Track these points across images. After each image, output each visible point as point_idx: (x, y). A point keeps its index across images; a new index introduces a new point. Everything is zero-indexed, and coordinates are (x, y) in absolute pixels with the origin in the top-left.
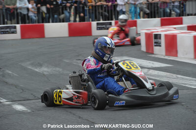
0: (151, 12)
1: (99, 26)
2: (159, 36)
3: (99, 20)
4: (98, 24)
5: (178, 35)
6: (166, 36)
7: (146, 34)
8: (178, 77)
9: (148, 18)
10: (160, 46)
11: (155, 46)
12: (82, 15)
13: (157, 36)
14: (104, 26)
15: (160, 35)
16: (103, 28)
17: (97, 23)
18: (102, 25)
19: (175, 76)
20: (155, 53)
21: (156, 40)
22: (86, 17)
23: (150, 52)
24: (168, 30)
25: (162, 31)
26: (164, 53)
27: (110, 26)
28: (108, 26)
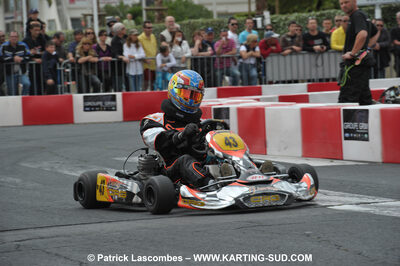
1: (89, 104)
3: (88, 92)
4: (86, 99)
12: (50, 81)
14: (100, 103)
16: (99, 106)
17: (85, 97)
18: (96, 101)
22: (59, 86)
27: (113, 103)
28: (108, 103)
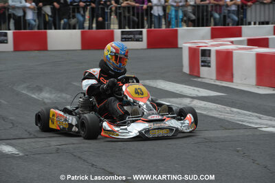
0: (198, 19)
1: (125, 36)
2: (207, 52)
4: (123, 33)
5: (234, 51)
6: (218, 52)
7: (190, 49)
8: (232, 111)
9: (194, 26)
10: (209, 66)
11: (202, 66)
12: (100, 19)
13: (206, 53)
14: (132, 36)
15: (210, 50)
16: (131, 38)
17: (122, 32)
18: (129, 35)
19: (228, 109)
20: (201, 76)
21: (204, 59)
22: (106, 23)
23: (195, 74)
24: (221, 45)
25: (212, 45)
26: (214, 76)
27: (140, 36)
28: (137, 36)
